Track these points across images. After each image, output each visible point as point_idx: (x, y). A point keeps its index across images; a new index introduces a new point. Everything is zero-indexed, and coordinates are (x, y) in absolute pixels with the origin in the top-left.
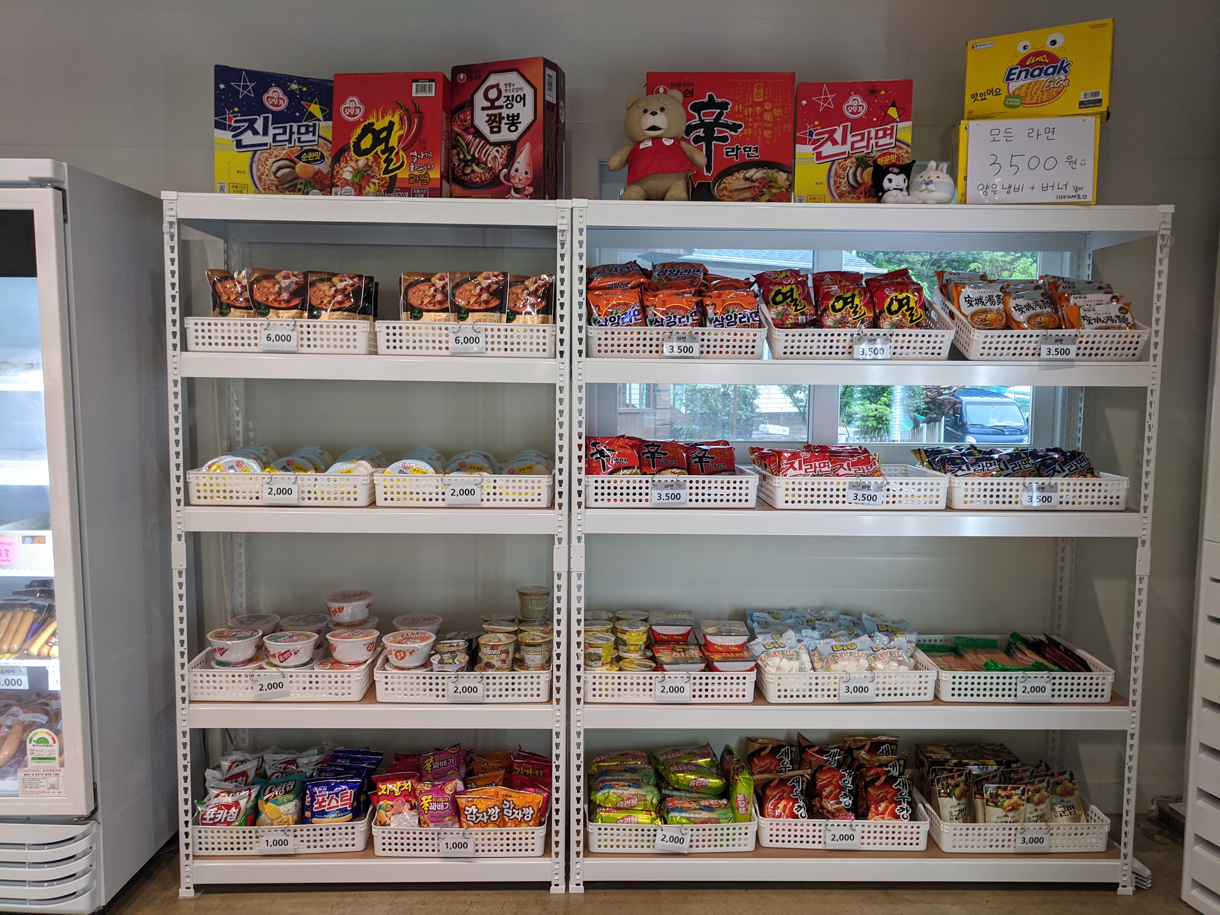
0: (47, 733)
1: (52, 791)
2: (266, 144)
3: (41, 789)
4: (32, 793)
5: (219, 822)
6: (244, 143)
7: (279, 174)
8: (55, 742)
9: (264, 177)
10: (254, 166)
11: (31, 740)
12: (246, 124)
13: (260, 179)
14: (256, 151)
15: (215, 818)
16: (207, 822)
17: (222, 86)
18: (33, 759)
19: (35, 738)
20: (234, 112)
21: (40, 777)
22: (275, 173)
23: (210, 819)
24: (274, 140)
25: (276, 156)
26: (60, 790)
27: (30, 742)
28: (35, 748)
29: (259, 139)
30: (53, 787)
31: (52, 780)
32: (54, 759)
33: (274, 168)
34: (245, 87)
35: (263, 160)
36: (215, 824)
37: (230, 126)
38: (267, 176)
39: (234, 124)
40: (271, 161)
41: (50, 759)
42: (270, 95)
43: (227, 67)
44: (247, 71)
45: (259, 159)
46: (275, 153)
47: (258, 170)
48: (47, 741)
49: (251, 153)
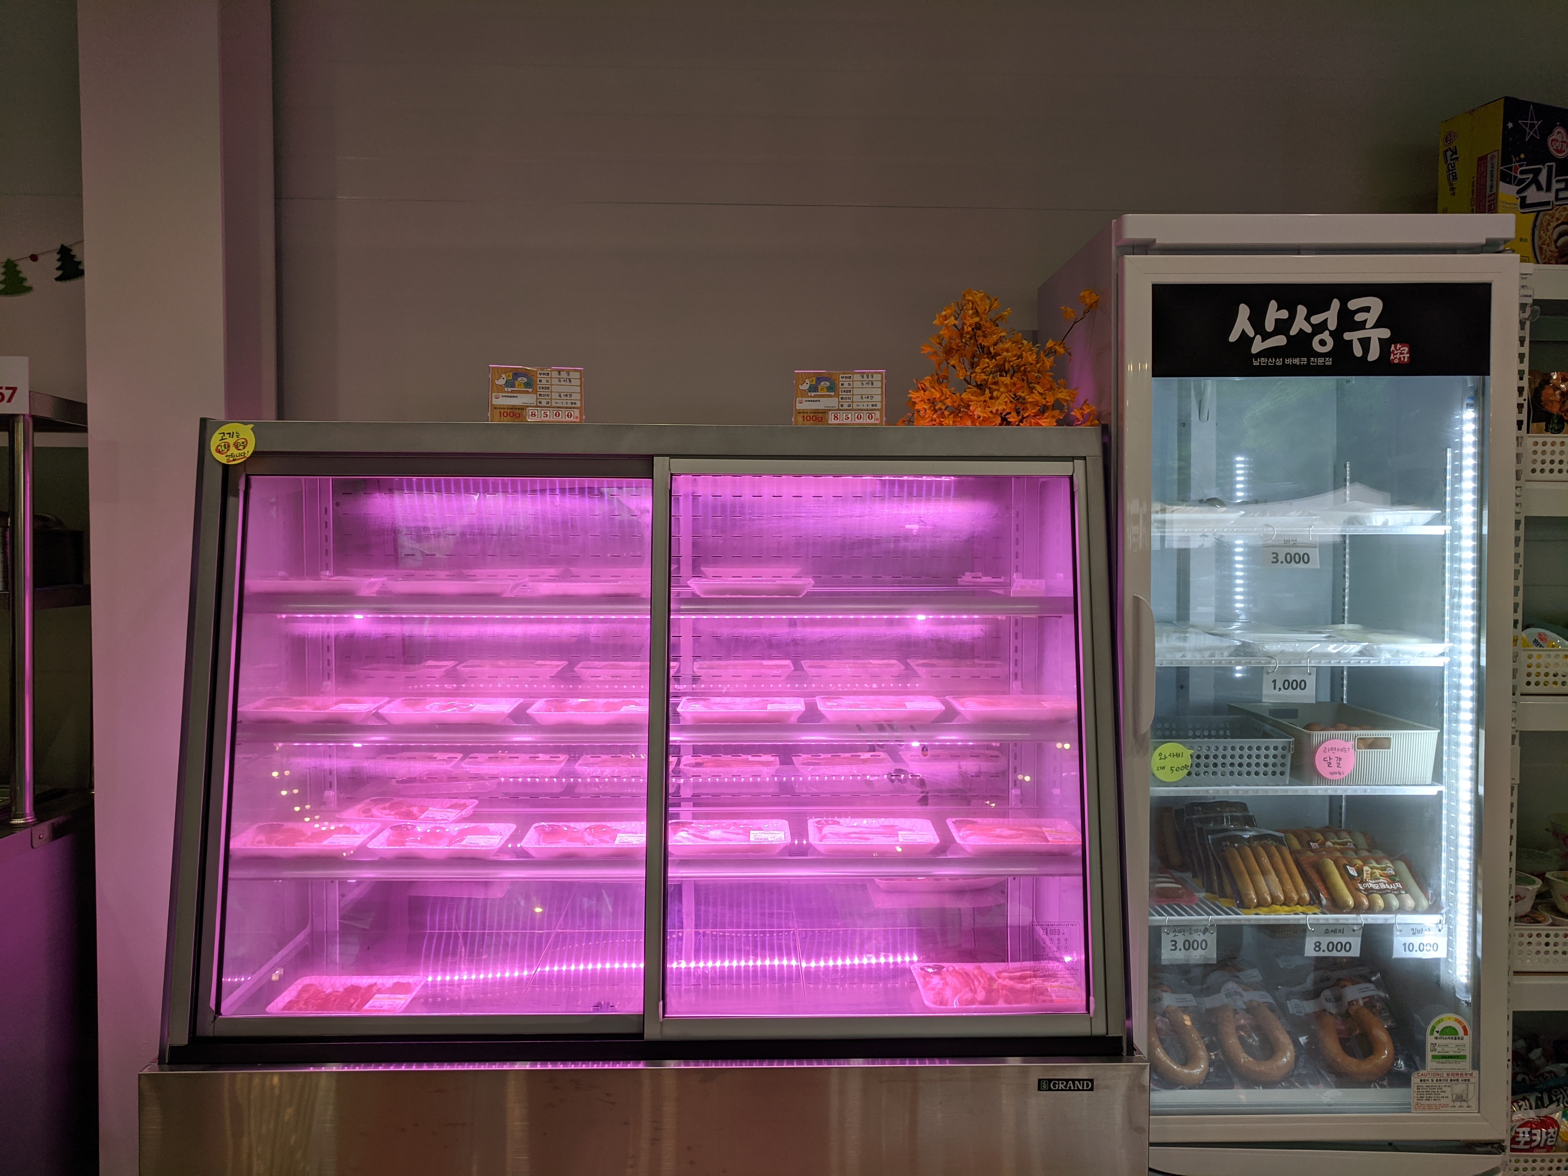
0: (1456, 1020)
1: (1457, 1104)
2: (1547, 203)
3: (1443, 1101)
4: (1430, 1107)
5: (1538, 1146)
6: (1528, 201)
7: (1559, 243)
8: (1466, 1033)
9: (1545, 247)
10: (1537, 233)
11: (1432, 1030)
12: (1531, 176)
13: (1541, 249)
14: (1539, 212)
15: (1532, 1141)
16: (1521, 1146)
17: (1510, 125)
18: (1434, 1057)
19: (1439, 1028)
20: (1521, 160)
21: (1443, 1084)
22: (1556, 241)
23: (1526, 1143)
24: (1557, 199)
25: (1558, 219)
26: (1470, 1103)
27: (1432, 1034)
28: (1438, 1042)
29: (1544, 197)
30: (1460, 1098)
31: (1459, 1088)
32: (1464, 1057)
33: (1555, 236)
34: (1532, 126)
35: (1545, 224)
36: (1531, 1150)
37: (1516, 177)
38: (1548, 245)
39: (1520, 177)
40: (1553, 224)
41: (1457, 1057)
42: (1554, 137)
43: (1516, 99)
44: (1536, 105)
45: (1542, 223)
46: (1557, 215)
47: (1540, 237)
48: (1455, 1032)
49: (1533, 215)
